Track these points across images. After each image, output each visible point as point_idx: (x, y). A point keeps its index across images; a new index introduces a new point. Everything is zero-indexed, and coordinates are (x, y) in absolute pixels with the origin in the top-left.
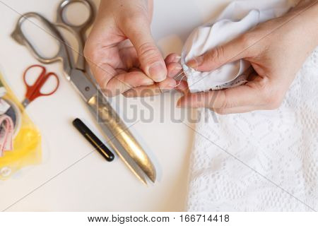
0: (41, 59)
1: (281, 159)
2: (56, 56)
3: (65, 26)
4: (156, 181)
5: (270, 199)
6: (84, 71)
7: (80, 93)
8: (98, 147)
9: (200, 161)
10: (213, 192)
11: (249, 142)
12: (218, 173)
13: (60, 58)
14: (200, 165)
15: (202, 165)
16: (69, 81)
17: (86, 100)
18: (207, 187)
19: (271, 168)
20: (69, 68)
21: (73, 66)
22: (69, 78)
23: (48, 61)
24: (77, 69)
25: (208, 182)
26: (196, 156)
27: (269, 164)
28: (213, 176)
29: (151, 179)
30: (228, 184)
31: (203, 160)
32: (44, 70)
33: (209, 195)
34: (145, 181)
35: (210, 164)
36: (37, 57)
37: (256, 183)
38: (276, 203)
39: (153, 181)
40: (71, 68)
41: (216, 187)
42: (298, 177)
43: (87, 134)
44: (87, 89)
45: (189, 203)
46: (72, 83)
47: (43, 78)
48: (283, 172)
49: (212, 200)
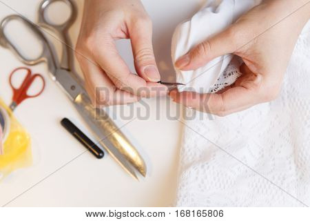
0: (26, 61)
1: (272, 147)
2: (41, 57)
3: (47, 26)
4: (146, 176)
5: (261, 186)
6: (69, 70)
7: (66, 92)
8: (90, 147)
9: (191, 154)
10: (203, 183)
11: (238, 132)
12: (207, 164)
13: (44, 59)
14: (190, 158)
15: (193, 158)
16: (55, 82)
17: (73, 99)
18: (197, 178)
19: (263, 156)
20: (53, 68)
21: (58, 66)
22: (54, 78)
23: (32, 63)
24: (62, 69)
25: (198, 173)
26: (187, 150)
27: (260, 153)
28: (203, 166)
29: (141, 173)
30: (218, 174)
31: (193, 154)
32: (30, 71)
33: (200, 186)
34: (136, 177)
35: (200, 156)
36: (22, 59)
37: (246, 171)
38: (267, 191)
39: (144, 176)
40: (56, 68)
41: (206, 178)
42: (290, 163)
43: (75, 133)
44: (73, 88)
45: (178, 195)
46: (58, 83)
47: (29, 80)
48: (274, 159)
49: (202, 190)
